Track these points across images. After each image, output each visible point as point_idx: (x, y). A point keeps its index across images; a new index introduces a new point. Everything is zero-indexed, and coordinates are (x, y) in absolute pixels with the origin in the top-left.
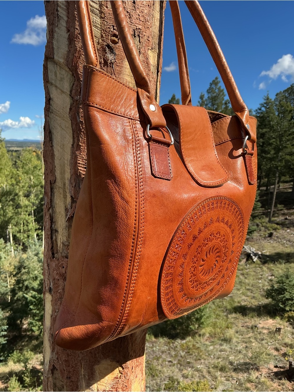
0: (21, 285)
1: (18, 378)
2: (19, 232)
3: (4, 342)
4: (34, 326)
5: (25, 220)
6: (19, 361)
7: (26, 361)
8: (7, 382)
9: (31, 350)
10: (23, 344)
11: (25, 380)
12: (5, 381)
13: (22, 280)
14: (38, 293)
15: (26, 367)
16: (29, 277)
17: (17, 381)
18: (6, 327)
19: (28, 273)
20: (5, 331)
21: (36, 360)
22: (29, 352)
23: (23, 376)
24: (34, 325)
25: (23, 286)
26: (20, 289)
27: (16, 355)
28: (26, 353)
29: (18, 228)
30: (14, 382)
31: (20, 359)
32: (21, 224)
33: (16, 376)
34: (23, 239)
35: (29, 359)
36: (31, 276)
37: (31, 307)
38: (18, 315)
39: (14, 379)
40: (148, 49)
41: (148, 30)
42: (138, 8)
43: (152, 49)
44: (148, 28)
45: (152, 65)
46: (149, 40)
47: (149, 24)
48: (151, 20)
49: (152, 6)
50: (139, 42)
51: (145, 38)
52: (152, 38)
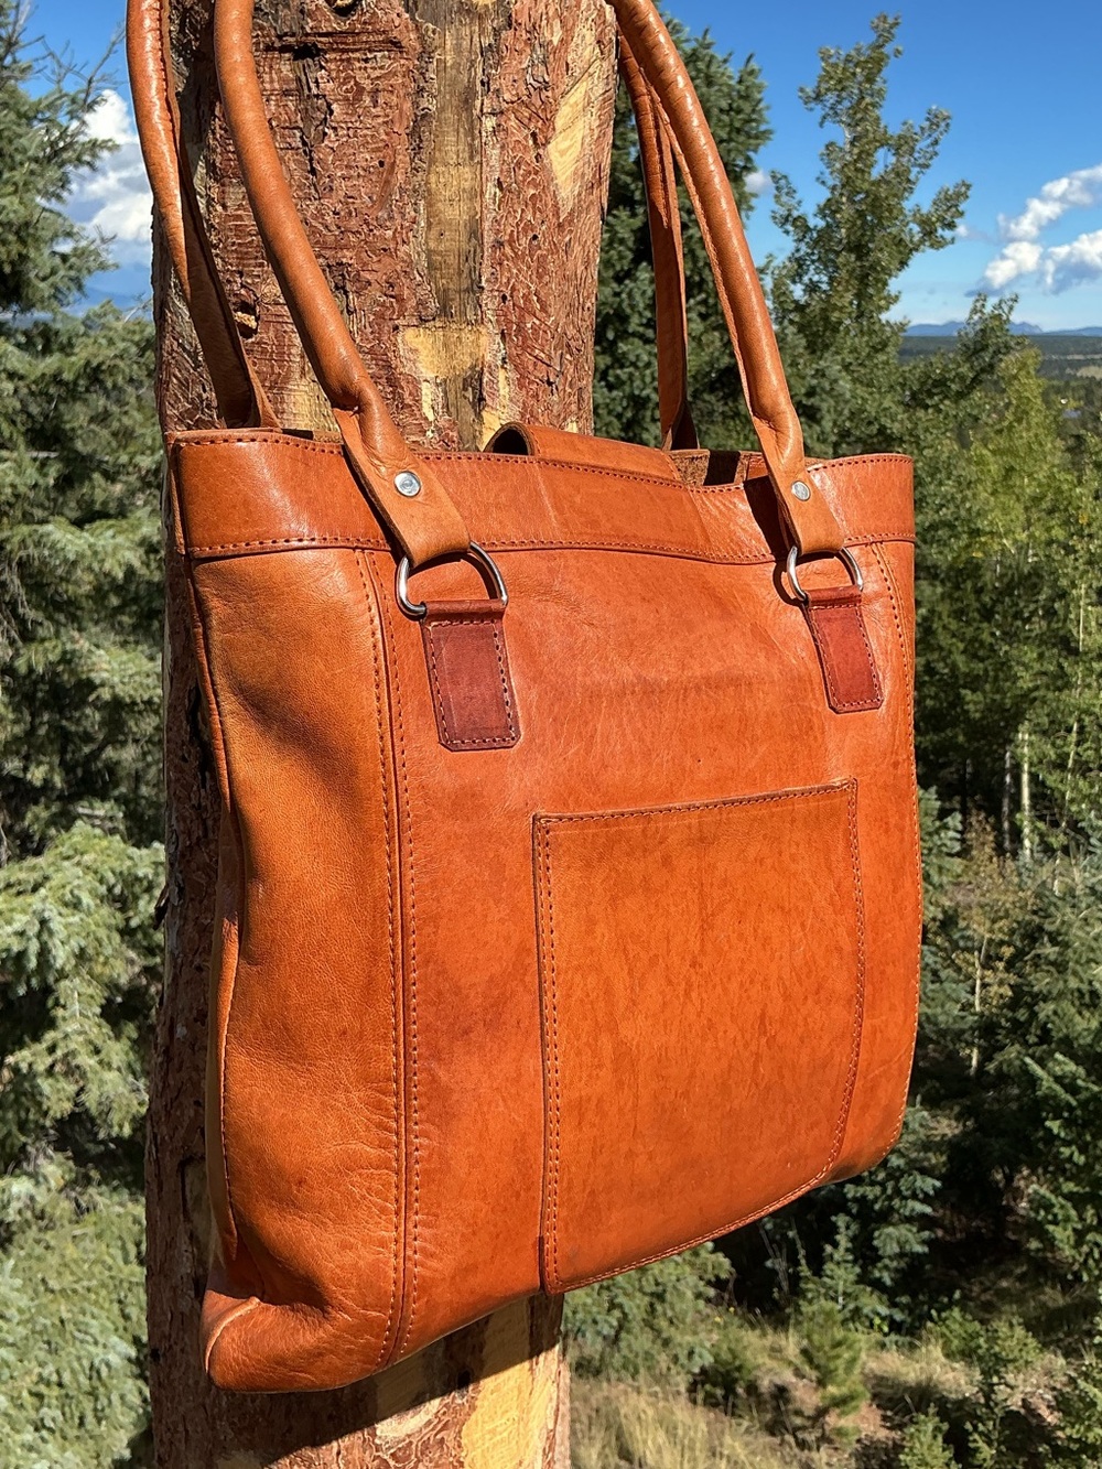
0: (1022, 1015)
1: (945, 1426)
2: (1060, 765)
3: (919, 1249)
4: (1055, 1222)
5: (1088, 712)
6: (968, 1354)
7: (993, 1366)
8: (901, 1427)
9: (1028, 1327)
10: (1004, 1284)
11: (977, 1450)
12: (897, 1419)
13: (1030, 994)
14: (1089, 1074)
15: (988, 1390)
16: (1061, 985)
17: (940, 1439)
18: (930, 1184)
19: (1060, 967)
20: (927, 1199)
21: (1045, 1380)
22: (1020, 1332)
23: (968, 1426)
24: (1055, 1215)
25: (1029, 1022)
26: (1018, 1030)
27: (961, 1324)
28: (1004, 1330)
29: (1053, 744)
30: (926, 1438)
31: (973, 1345)
32: (1069, 730)
33: (943, 1414)
34: (1072, 801)
35: (1014, 1361)
36: (1073, 983)
37: (1054, 1126)
38: (997, 1145)
39: (930, 1427)
40: (396, 328)
41: (387, 260)
42: (331, 189)
43: (423, 320)
44: (385, 250)
45: (426, 381)
46: (392, 296)
47: (389, 233)
48: (403, 215)
49: (403, 160)
50: (348, 311)
51: (375, 292)
52: (418, 278)
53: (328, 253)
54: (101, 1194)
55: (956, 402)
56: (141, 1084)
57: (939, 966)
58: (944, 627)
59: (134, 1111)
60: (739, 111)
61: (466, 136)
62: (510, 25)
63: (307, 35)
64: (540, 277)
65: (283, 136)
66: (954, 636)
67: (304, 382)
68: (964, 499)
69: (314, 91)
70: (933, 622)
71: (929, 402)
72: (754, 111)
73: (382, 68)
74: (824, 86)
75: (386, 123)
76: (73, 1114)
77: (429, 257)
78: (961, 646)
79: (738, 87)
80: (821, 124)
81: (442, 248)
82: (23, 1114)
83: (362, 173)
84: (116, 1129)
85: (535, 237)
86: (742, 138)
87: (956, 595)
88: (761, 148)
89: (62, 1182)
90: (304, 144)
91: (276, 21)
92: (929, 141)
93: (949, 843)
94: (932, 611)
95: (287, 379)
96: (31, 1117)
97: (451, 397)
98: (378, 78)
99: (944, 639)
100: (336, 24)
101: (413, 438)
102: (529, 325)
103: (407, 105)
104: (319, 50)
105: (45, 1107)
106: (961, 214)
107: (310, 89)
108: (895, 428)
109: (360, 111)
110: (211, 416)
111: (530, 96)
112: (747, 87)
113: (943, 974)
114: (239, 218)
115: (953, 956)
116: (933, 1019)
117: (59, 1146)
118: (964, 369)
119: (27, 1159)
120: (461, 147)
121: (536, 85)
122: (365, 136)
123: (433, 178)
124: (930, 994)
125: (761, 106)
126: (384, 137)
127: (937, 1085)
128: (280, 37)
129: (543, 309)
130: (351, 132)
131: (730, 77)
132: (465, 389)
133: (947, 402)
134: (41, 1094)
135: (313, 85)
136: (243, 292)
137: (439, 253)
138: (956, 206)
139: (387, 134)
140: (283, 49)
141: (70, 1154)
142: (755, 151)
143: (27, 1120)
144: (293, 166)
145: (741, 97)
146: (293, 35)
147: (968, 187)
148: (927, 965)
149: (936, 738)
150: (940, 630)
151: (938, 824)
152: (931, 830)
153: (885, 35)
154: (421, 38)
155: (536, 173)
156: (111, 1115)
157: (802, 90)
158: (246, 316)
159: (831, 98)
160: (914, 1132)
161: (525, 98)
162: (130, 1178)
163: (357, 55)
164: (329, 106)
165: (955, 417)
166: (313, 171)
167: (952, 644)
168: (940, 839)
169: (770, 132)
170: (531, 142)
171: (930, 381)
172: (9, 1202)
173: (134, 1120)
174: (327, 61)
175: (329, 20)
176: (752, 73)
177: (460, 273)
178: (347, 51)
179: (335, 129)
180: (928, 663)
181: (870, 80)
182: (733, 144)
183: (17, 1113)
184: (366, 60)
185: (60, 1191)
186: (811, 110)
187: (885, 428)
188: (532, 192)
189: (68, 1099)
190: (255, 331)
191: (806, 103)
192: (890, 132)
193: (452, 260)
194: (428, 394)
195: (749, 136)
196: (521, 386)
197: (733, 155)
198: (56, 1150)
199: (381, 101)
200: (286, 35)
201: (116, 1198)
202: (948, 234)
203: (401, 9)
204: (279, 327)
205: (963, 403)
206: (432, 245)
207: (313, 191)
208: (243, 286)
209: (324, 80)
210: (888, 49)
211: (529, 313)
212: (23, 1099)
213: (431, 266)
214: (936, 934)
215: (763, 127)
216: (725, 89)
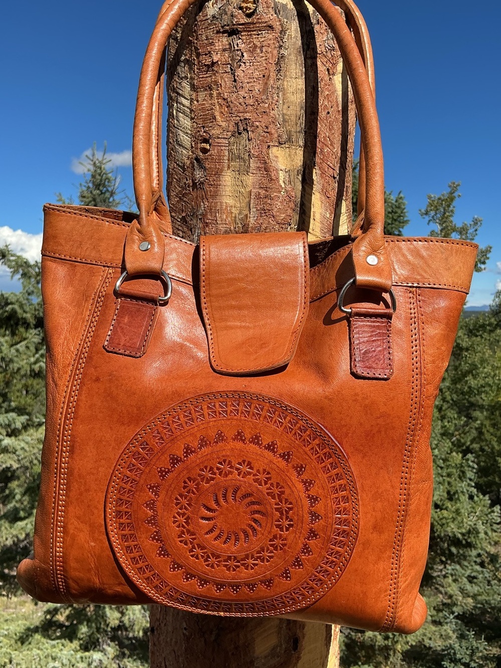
40: (269, 147)
41: (265, 117)
42: (242, 87)
43: (280, 144)
44: (265, 112)
45: (281, 170)
46: (267, 132)
47: (267, 105)
48: (273, 98)
49: (273, 75)
50: (249, 139)
51: (260, 130)
52: (278, 125)
53: (240, 115)
54: (129, 662)
55: (489, 334)
56: (147, 614)
57: (491, 579)
58: (488, 431)
59: (143, 625)
60: (396, 213)
61: (300, 66)
62: (318, 23)
63: (234, 25)
64: (330, 130)
65: (223, 68)
66: (492, 435)
67: (229, 171)
68: (495, 375)
69: (236, 48)
70: (482, 429)
71: (478, 334)
72: (402, 213)
73: (265, 37)
74: (429, 209)
75: (266, 59)
76: (119, 626)
77: (283, 116)
78: (495, 439)
79: (395, 203)
80: (428, 224)
81: (289, 113)
82: (98, 625)
83: (256, 80)
84: (136, 633)
85: (328, 113)
86: (397, 223)
87: (492, 417)
88: (405, 227)
89: (113, 656)
90: (232, 70)
91: (221, 21)
92: (473, 230)
93: (495, 518)
94: (482, 424)
95: (222, 170)
96: (102, 626)
97: (292, 178)
98: (263, 41)
99: (487, 436)
100: (246, 20)
101: (275, 194)
102: (326, 151)
103: (275, 52)
104: (239, 31)
105: (107, 622)
106: (488, 258)
107: (234, 48)
108: (464, 345)
109: (255, 55)
110: (190, 190)
111: (326, 52)
112: (399, 204)
113: (493, 582)
114: (204, 104)
115: (497, 574)
116: (488, 602)
117: (113, 639)
118: (493, 320)
119: (99, 645)
120: (297, 71)
121: (329, 48)
122: (257, 65)
123: (285, 83)
124: (487, 591)
125: (405, 211)
126: (265, 65)
127: (491, 632)
128: (222, 27)
129: (331, 145)
130: (251, 64)
131: (392, 200)
132: (298, 175)
133: (486, 334)
134: (106, 616)
135: (235, 46)
136: (204, 134)
137: (288, 115)
138: (486, 255)
139: (266, 64)
140: (224, 32)
141: (117, 643)
142: (403, 228)
143: (100, 628)
144: (226, 79)
145: (396, 207)
146: (228, 25)
147: (491, 248)
148: (486, 577)
149: (486, 479)
150: (486, 432)
151: (490, 510)
152: (487, 512)
153: (454, 189)
154: (281, 25)
155: (329, 85)
156: (134, 627)
157: (420, 210)
158: (205, 144)
159: (432, 213)
160: (481, 651)
161: (324, 53)
162: (141, 655)
163: (254, 33)
164: (242, 54)
165: (489, 340)
166: (235, 81)
167: (491, 439)
168: (491, 516)
169: (409, 221)
170: (327, 73)
171: (478, 325)
172: (92, 662)
173: (144, 629)
174: (242, 36)
175: (243, 18)
176: (401, 198)
177: (297, 124)
178: (250, 31)
179: (244, 63)
180: (481, 446)
181: (449, 206)
182: (393, 225)
183: (96, 624)
184: (258, 35)
185: (113, 659)
186: (424, 218)
187: (459, 344)
188: (327, 93)
189: (117, 619)
190: (209, 150)
191: (422, 215)
192: (457, 226)
193: (293, 118)
194: (282, 176)
195: (400, 222)
196: (322, 177)
197: (394, 229)
198: (111, 641)
199: (264, 50)
200: (225, 25)
201: (135, 664)
202: (483, 266)
203: (273, 13)
204: (219, 148)
205: (493, 335)
206: (285, 112)
207: (235, 89)
208: (204, 132)
209: (240, 43)
210: (456, 194)
211: (326, 145)
212: (99, 618)
213: (284, 121)
214: (488, 564)
215: (405, 219)
216: (390, 204)
